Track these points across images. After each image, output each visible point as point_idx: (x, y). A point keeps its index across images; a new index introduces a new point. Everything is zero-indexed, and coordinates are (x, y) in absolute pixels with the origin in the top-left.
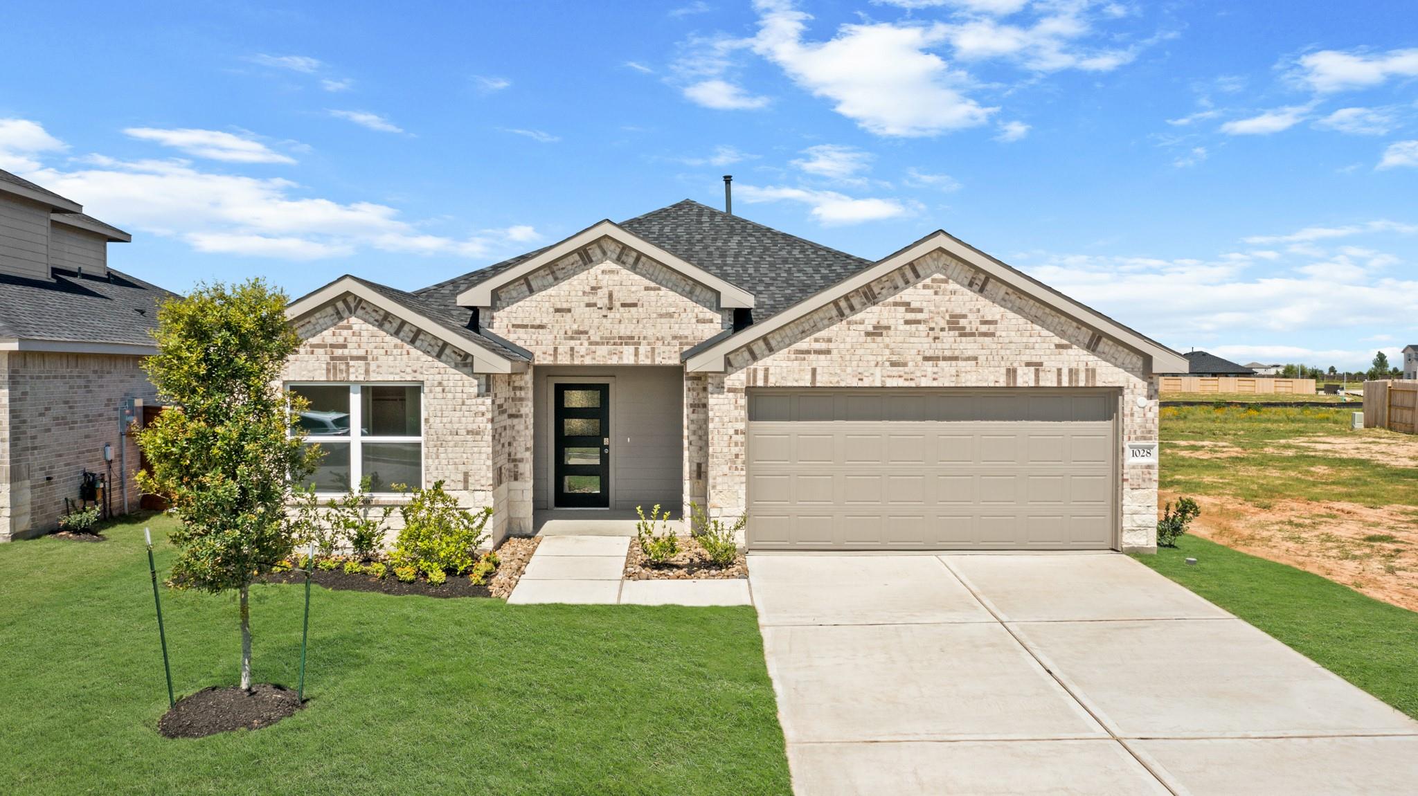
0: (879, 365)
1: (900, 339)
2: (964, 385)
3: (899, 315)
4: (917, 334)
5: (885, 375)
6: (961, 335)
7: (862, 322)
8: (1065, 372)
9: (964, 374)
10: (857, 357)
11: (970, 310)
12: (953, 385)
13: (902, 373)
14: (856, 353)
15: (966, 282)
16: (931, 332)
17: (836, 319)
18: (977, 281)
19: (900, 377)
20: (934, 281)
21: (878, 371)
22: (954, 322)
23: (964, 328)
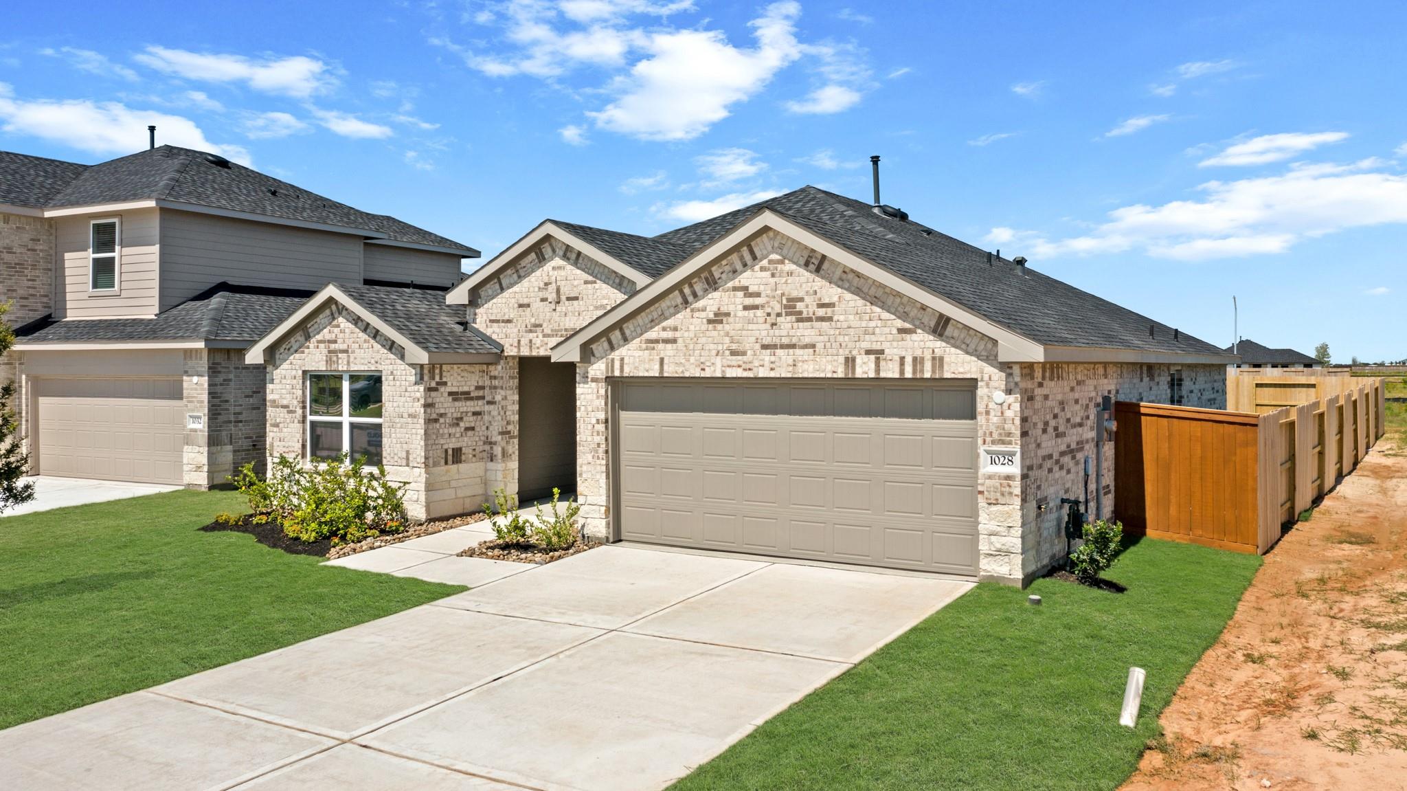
0: (720, 354)
1: (739, 326)
2: (801, 376)
3: (738, 301)
4: (755, 321)
5: (725, 365)
6: (798, 320)
7: (704, 309)
8: (909, 360)
9: (801, 364)
10: (699, 346)
11: (807, 292)
12: (789, 375)
13: (741, 363)
14: (699, 341)
15: (802, 261)
16: (768, 318)
17: (680, 306)
18: (813, 260)
19: (739, 366)
20: (770, 262)
21: (718, 360)
22: (790, 307)
23: (800, 313)
